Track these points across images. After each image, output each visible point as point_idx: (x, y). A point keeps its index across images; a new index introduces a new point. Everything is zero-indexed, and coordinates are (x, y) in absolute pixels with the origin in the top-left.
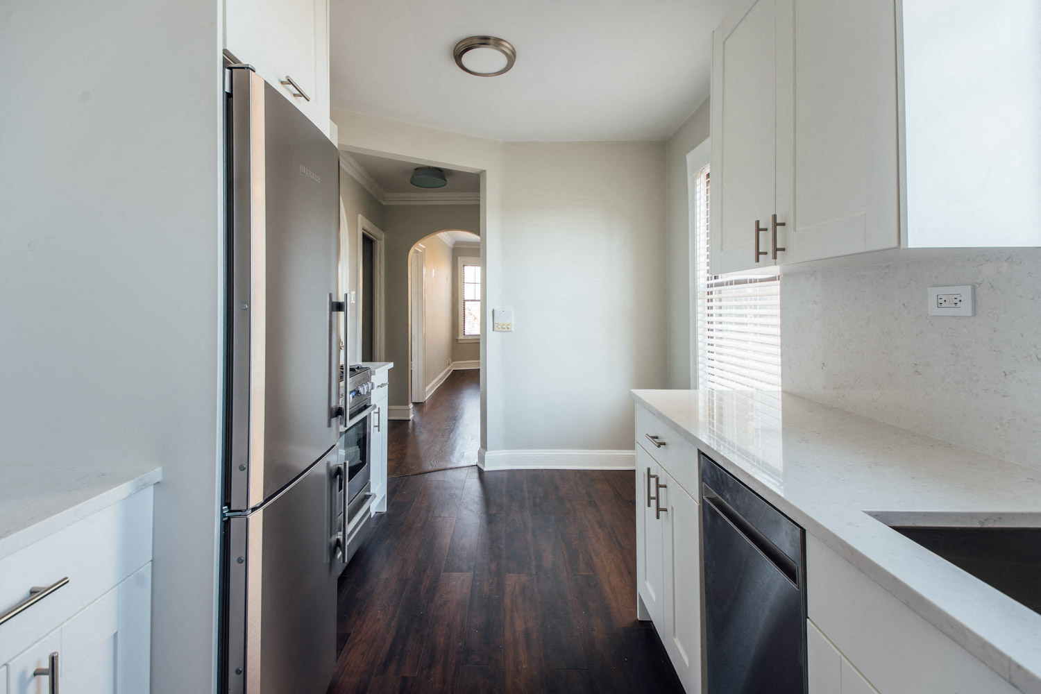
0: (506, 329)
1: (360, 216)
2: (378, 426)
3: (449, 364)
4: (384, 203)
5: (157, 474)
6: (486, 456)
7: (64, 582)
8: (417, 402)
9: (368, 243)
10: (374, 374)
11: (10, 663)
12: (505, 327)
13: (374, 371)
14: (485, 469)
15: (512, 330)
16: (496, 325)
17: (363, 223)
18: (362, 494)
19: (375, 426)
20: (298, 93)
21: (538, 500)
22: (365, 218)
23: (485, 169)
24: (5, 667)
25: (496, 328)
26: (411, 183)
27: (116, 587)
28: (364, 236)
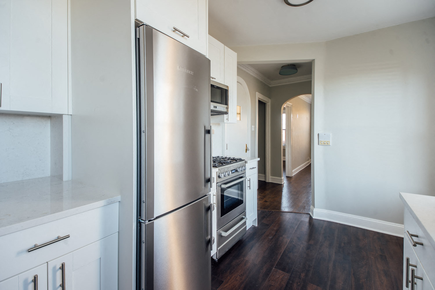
0: (326, 144)
1: (257, 93)
2: (250, 187)
3: (308, 160)
4: (270, 86)
5: (119, 198)
6: (314, 210)
7: (68, 237)
8: (288, 176)
9: (262, 105)
10: (247, 163)
11: (48, 262)
12: (325, 143)
13: (247, 162)
14: (314, 217)
15: (331, 144)
16: (320, 142)
17: (259, 96)
18: (241, 216)
19: (248, 187)
20: (183, 35)
21: (343, 245)
22: (259, 93)
23: (314, 59)
24: (47, 263)
25: (320, 143)
26: (280, 74)
27: (100, 240)
28: (259, 101)
